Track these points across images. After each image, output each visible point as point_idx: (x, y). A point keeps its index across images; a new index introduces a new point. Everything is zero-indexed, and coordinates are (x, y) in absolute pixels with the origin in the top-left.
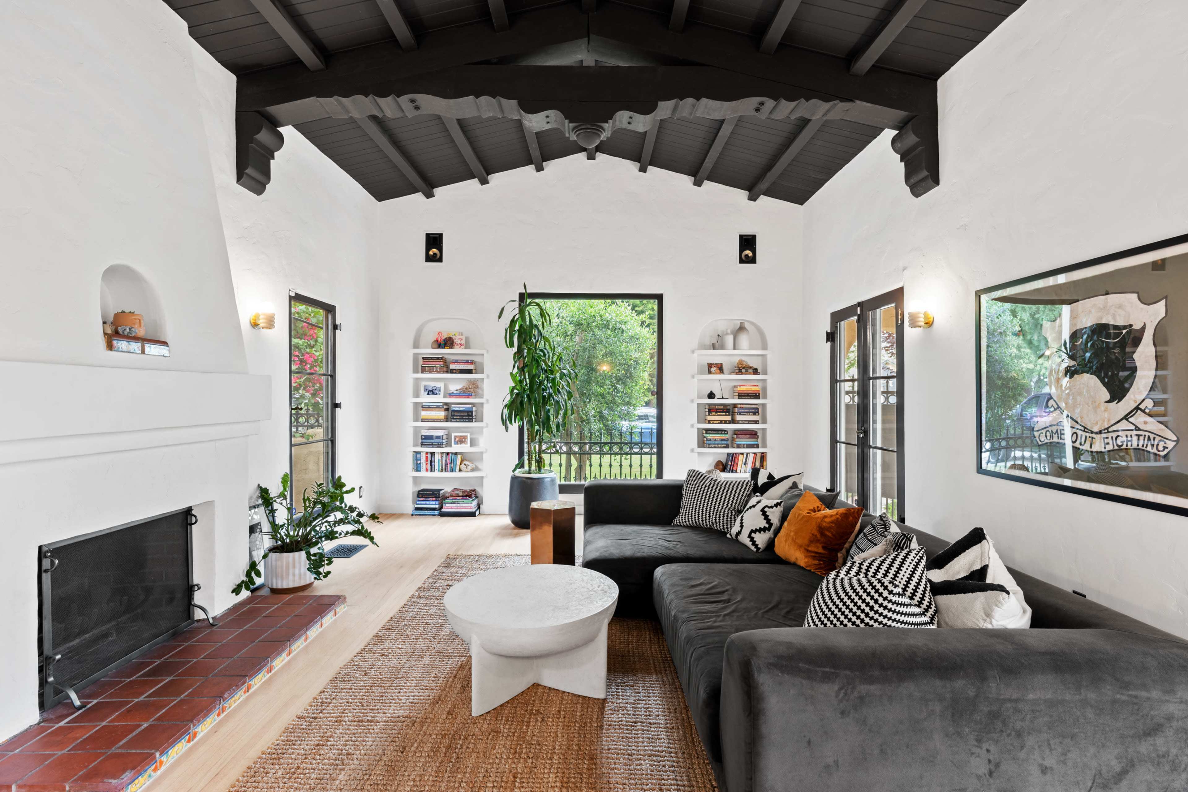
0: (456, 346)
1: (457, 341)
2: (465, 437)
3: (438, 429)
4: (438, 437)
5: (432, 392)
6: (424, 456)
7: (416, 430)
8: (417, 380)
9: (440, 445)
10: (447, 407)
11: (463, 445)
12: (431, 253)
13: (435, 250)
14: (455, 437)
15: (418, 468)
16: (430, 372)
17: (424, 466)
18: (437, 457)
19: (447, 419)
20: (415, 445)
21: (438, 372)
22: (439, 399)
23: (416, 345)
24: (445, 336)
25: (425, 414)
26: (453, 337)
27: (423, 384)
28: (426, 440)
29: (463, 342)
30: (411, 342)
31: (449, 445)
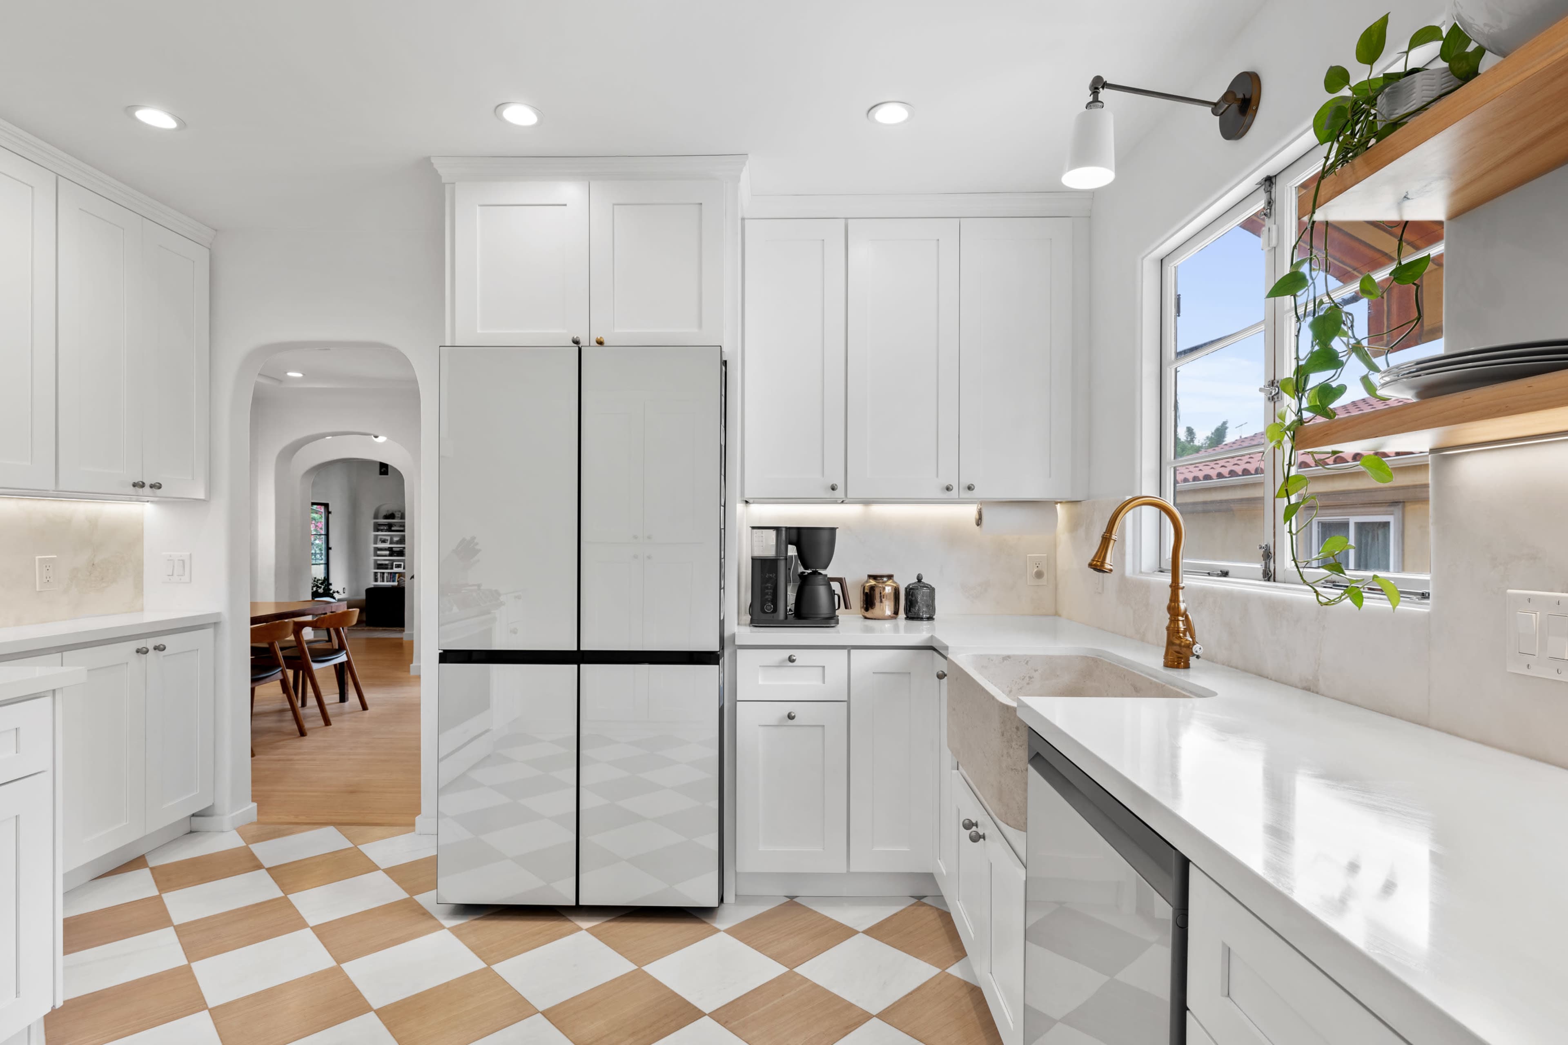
0: (396, 518)
1: (397, 515)
2: (401, 565)
3: (384, 559)
4: (386, 565)
5: (384, 541)
6: (379, 575)
7: (376, 561)
8: (376, 536)
9: (387, 568)
10: (390, 549)
11: (399, 569)
12: (382, 470)
13: (384, 469)
14: (396, 564)
15: (376, 580)
16: (382, 531)
17: (379, 579)
18: (386, 575)
19: (390, 555)
20: (375, 569)
21: (386, 531)
22: (387, 545)
23: (376, 517)
24: (390, 513)
25: (379, 552)
26: (395, 513)
27: (379, 537)
28: (380, 566)
29: (400, 516)
30: (372, 515)
31: (392, 568)
